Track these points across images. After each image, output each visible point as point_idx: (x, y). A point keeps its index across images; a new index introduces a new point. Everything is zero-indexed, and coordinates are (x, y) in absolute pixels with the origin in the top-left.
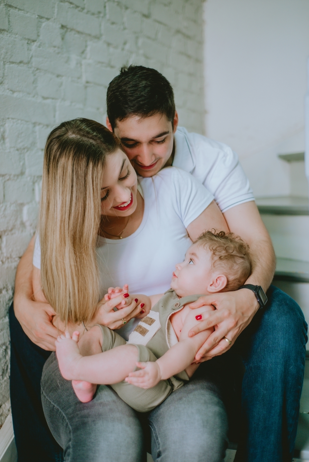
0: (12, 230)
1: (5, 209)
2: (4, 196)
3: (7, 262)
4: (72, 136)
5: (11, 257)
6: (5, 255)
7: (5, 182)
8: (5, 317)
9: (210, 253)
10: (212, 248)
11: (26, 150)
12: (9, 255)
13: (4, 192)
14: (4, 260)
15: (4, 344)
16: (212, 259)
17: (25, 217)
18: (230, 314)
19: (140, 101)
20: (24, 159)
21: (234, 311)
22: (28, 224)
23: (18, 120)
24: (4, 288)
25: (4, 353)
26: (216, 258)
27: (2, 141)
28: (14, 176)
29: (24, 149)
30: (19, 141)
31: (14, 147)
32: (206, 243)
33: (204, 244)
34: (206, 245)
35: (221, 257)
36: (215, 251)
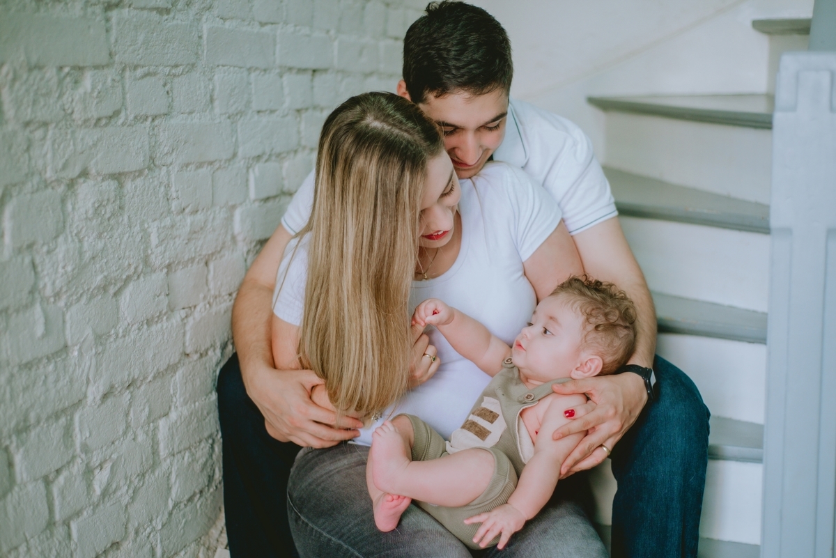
0: (220, 251)
2: (213, 195)
3: (215, 303)
4: (373, 123)
5: (220, 295)
6: (212, 292)
7: (214, 173)
8: (211, 392)
9: (582, 318)
10: (585, 311)
11: (239, 117)
12: (217, 293)
13: (213, 189)
14: (212, 301)
15: (210, 436)
16: (584, 328)
17: (237, 227)
18: (616, 413)
20: (237, 131)
21: (621, 409)
22: (240, 238)
23: (231, 66)
25: (211, 450)
26: (591, 327)
27: (211, 106)
28: (226, 161)
29: (237, 114)
30: (232, 102)
31: (225, 114)
32: (575, 302)
33: (572, 302)
34: (575, 305)
35: (597, 327)
36: (589, 316)
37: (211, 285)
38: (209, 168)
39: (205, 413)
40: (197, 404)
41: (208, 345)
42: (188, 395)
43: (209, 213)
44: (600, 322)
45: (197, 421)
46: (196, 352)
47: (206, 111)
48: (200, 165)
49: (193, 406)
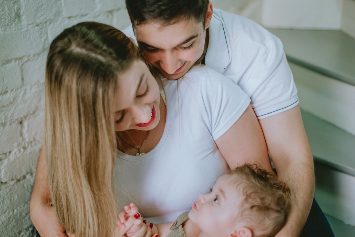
0: (34, 112)
1: (24, 94)
2: (22, 79)
3: (30, 146)
4: (76, 49)
5: (34, 139)
6: (27, 140)
7: (23, 64)
9: (242, 198)
11: (48, 23)
12: (32, 139)
13: (22, 75)
14: (26, 145)
16: (242, 205)
19: (161, 5)
20: (47, 33)
24: (27, 173)
25: (31, 235)
26: (248, 206)
27: (17, 20)
28: (34, 55)
29: (46, 22)
30: (39, 14)
31: (33, 24)
32: (241, 183)
33: (239, 182)
34: (240, 186)
35: (252, 207)
36: (248, 197)
37: (26, 135)
38: (17, 62)
39: (24, 214)
40: (15, 211)
41: (24, 173)
42: (5, 208)
43: (19, 91)
44: (256, 204)
45: (16, 221)
46: (12, 180)
47: (11, 24)
48: (8, 61)
49: (11, 213)
